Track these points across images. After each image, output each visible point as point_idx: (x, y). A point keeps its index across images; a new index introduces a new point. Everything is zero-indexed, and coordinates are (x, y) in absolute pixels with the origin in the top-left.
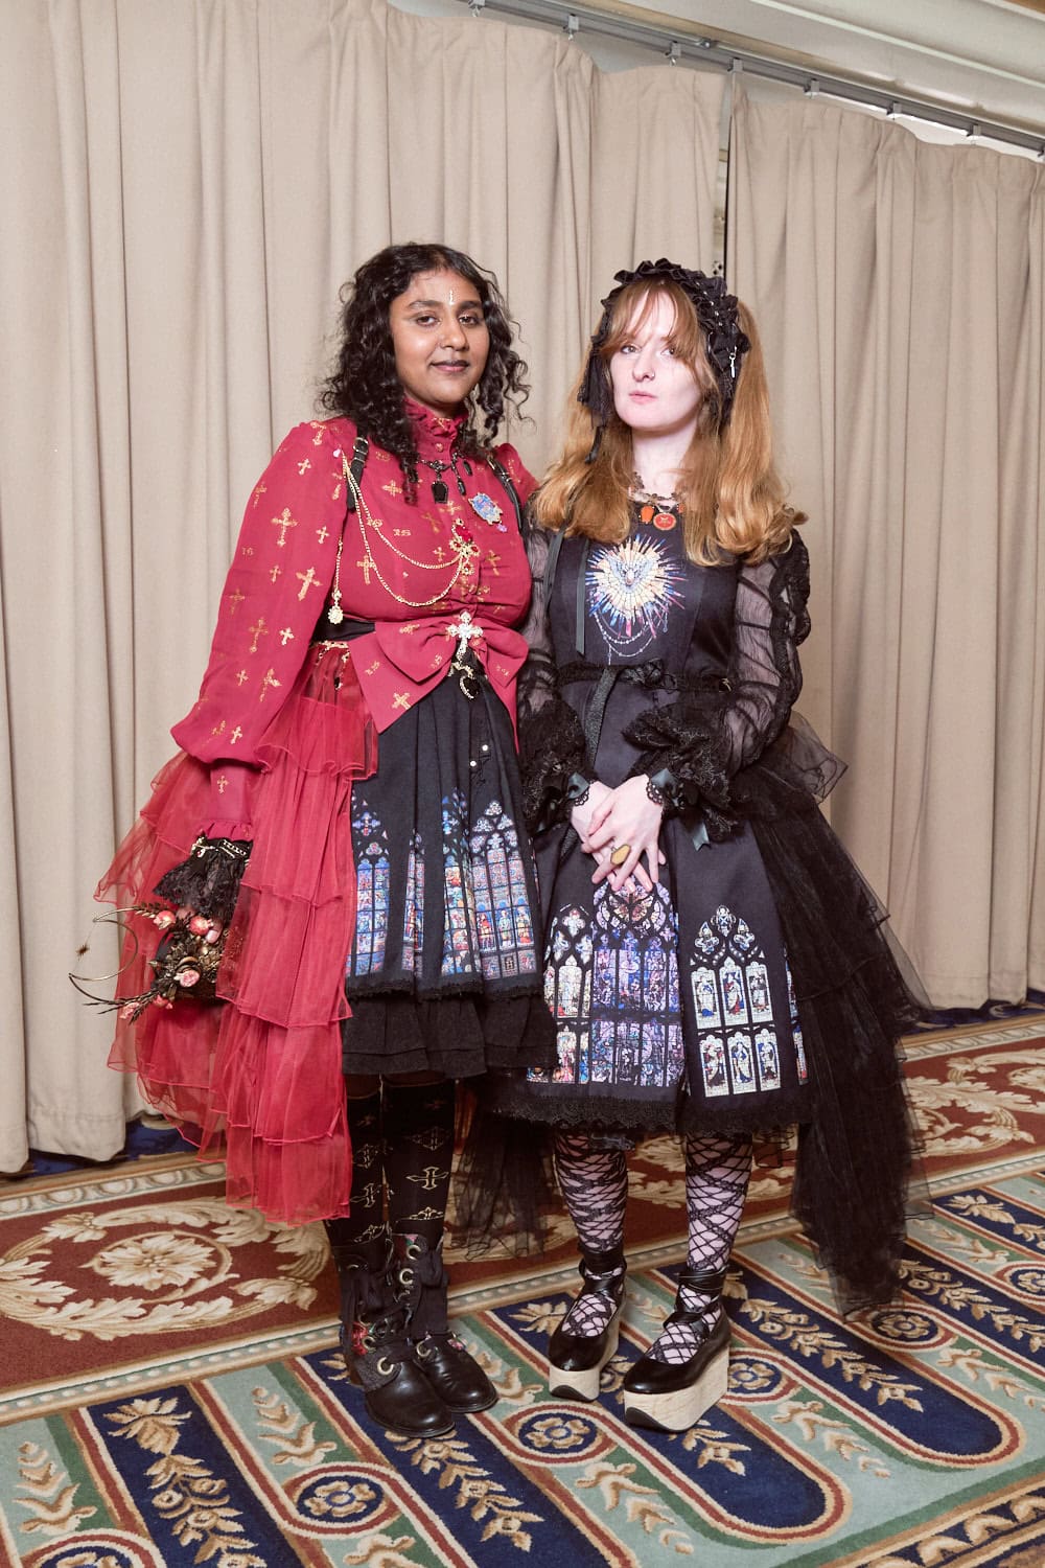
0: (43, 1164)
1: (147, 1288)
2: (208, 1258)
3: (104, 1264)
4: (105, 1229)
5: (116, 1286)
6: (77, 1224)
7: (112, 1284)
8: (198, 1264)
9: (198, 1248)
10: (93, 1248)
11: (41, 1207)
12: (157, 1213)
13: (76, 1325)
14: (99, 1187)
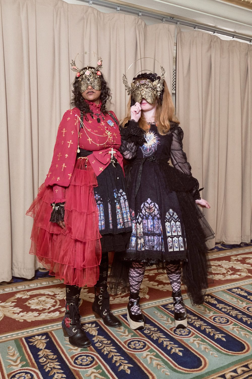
0: (15, 280)
1: (39, 309)
2: (54, 302)
3: (29, 304)
4: (30, 295)
5: (32, 309)
6: (23, 294)
7: (31, 308)
8: (51, 304)
9: (52, 300)
10: (27, 300)
11: (15, 290)
12: (42, 291)
13: (22, 318)
14: (29, 285)
